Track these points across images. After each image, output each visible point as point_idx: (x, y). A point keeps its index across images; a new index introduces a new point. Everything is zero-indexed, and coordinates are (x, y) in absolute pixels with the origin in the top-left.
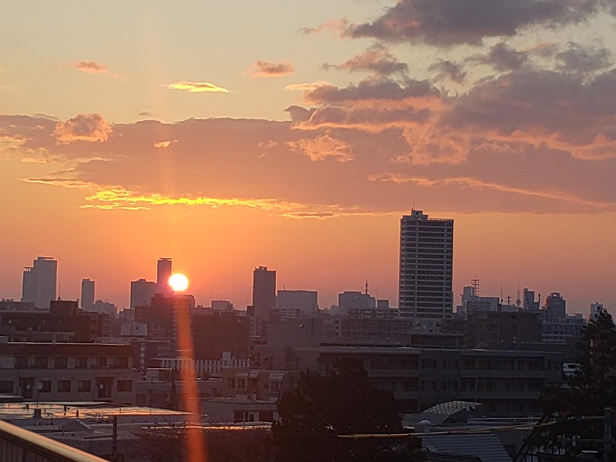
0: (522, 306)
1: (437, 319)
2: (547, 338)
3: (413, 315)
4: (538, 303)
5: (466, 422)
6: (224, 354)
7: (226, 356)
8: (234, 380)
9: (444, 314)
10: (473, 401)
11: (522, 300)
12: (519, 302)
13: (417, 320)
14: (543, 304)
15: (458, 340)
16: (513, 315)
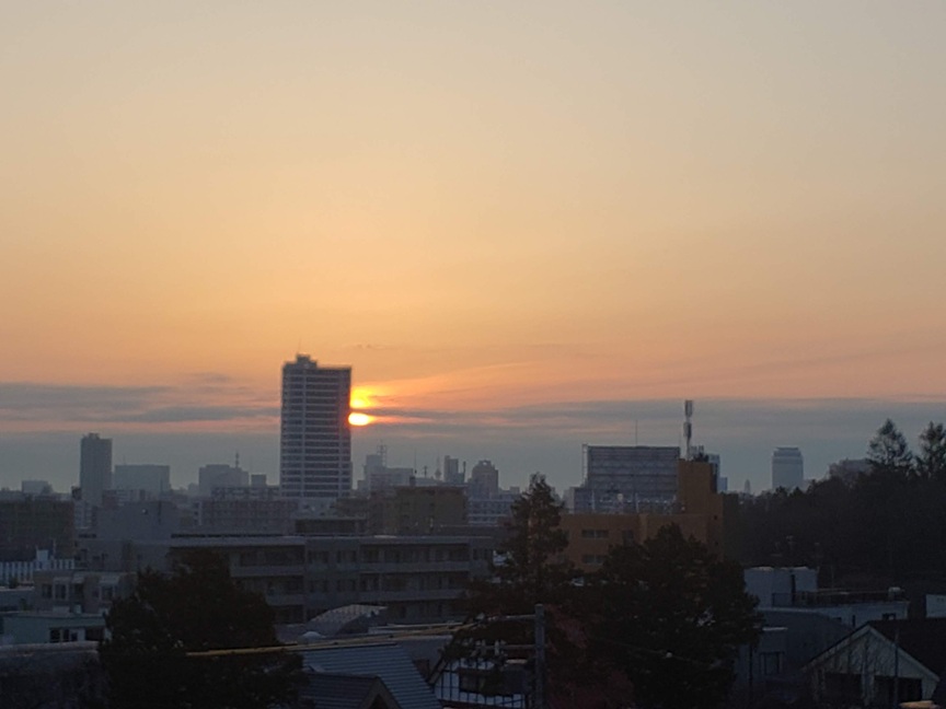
0: (442, 478)
1: (330, 499)
2: (475, 519)
3: (298, 494)
4: (463, 475)
5: (367, 631)
6: (39, 553)
7: (42, 555)
8: (50, 587)
9: (340, 491)
10: (375, 604)
11: (442, 470)
12: (438, 474)
13: (304, 501)
14: (468, 476)
15: (357, 525)
16: (431, 491)
